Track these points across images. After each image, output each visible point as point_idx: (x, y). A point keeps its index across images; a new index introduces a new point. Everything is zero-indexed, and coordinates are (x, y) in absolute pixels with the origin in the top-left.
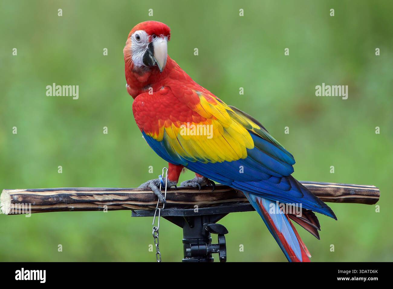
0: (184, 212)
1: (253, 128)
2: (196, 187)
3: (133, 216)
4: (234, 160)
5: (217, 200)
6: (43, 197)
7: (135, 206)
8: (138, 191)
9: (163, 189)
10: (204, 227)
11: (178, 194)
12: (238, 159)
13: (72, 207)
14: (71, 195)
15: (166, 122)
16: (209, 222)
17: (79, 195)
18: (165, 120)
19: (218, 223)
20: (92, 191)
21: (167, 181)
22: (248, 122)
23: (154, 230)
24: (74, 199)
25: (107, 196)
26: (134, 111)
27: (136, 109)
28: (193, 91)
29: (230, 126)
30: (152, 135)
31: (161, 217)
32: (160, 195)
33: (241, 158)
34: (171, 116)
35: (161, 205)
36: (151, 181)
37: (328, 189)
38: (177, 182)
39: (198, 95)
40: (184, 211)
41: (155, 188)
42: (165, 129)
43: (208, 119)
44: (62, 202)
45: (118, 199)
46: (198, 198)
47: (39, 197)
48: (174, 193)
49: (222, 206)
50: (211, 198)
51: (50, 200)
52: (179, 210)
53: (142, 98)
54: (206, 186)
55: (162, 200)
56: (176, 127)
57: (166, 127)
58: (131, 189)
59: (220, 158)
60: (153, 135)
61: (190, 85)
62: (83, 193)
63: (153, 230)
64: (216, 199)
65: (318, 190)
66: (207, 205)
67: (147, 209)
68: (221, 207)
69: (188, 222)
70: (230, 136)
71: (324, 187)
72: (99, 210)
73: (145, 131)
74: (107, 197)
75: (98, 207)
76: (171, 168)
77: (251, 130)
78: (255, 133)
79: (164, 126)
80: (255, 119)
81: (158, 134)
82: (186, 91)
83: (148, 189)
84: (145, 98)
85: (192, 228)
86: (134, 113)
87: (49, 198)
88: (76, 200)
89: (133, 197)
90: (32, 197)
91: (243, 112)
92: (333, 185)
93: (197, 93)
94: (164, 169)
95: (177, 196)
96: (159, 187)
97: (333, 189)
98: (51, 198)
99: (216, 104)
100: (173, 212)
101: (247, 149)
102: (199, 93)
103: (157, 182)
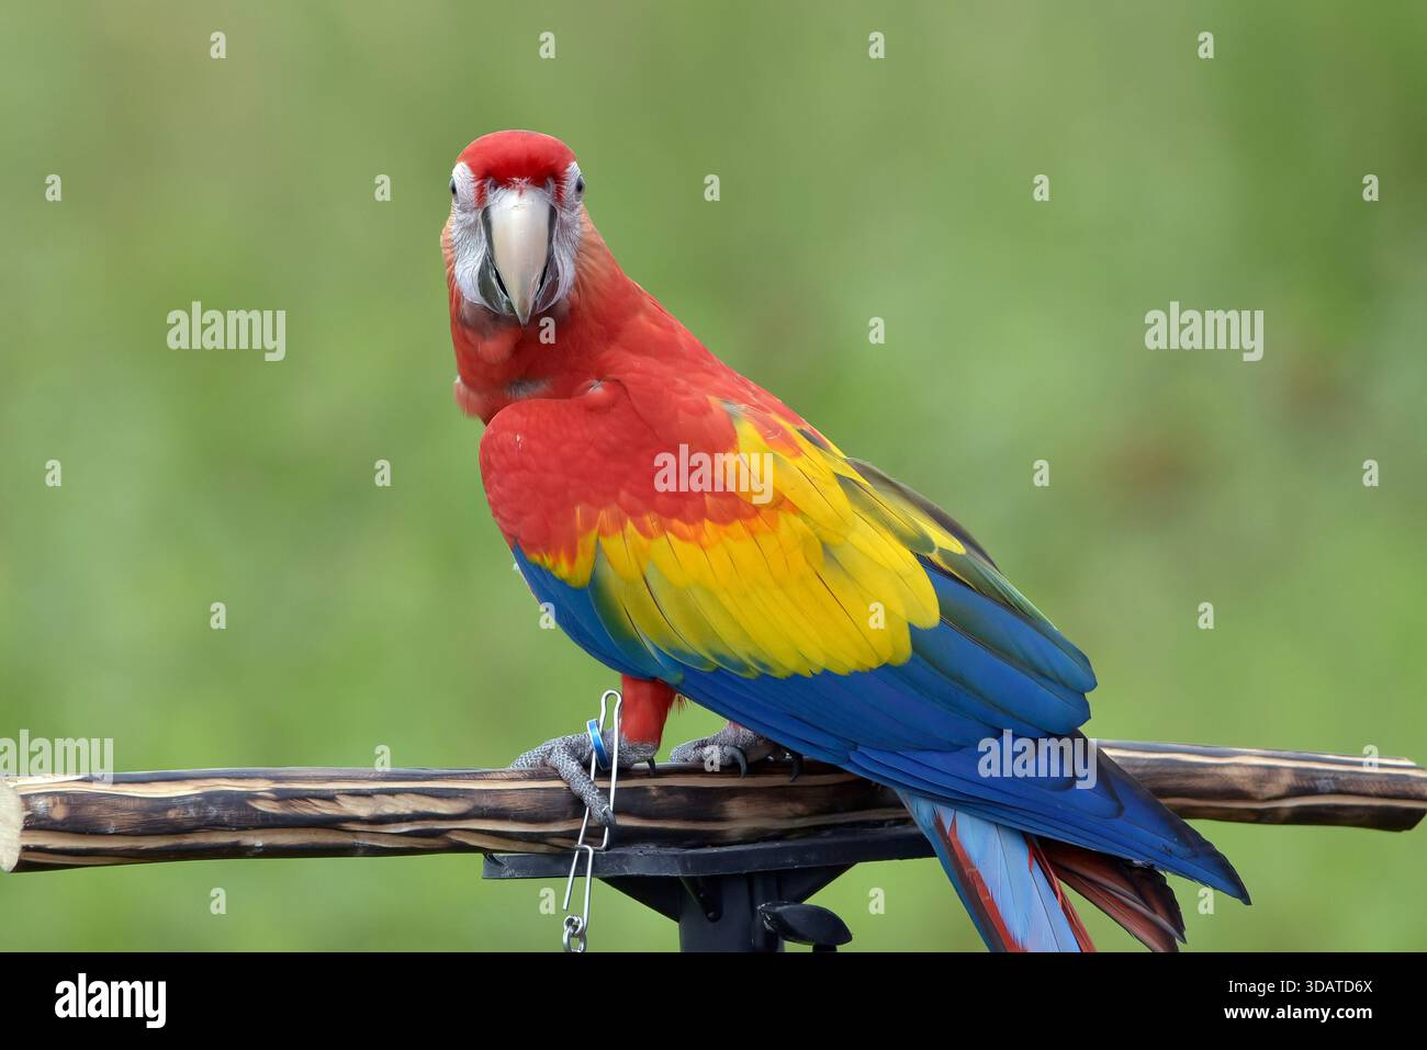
0: (683, 860)
1: (937, 550)
2: (730, 762)
3: (490, 876)
4: (860, 670)
5: (809, 815)
6: (146, 805)
7: (495, 839)
8: (507, 781)
9: (603, 773)
10: (758, 917)
11: (661, 791)
12: (875, 666)
13: (258, 840)
14: (254, 796)
15: (603, 515)
16: (780, 898)
17: (283, 797)
18: (600, 507)
19: (811, 901)
20: (331, 779)
21: (619, 744)
22: (919, 522)
23: (568, 930)
24: (264, 814)
25: (389, 798)
26: (487, 467)
27: (494, 463)
28: (713, 400)
29: (849, 538)
30: (548, 562)
31: (597, 881)
32: (591, 798)
33: (885, 660)
34: (623, 494)
35: (594, 834)
36: (557, 743)
37: (1235, 772)
38: (657, 747)
39: (730, 417)
40: (684, 855)
41: (573, 767)
42: (598, 541)
43: (764, 511)
44: (216, 825)
45: (432, 810)
46: (735, 807)
47: (131, 804)
48: (644, 790)
49: (827, 837)
50: (785, 808)
51: (172, 814)
52: (663, 851)
53: (518, 419)
54: (766, 760)
55: (598, 813)
56: (641, 538)
57: (602, 533)
58: (481, 773)
59: (806, 659)
60: (555, 565)
61: (701, 376)
62: (299, 790)
63: (565, 927)
64: (807, 813)
65: (1195, 776)
66: (771, 834)
67: (542, 848)
68: (827, 839)
69: (697, 896)
70: (848, 575)
71: (1217, 765)
72: (361, 852)
73: (524, 549)
74: (392, 804)
75: (355, 841)
76: (630, 693)
77: (929, 555)
78: (945, 566)
79: (594, 533)
80: (946, 515)
81: (572, 558)
82: (684, 399)
83: (545, 771)
84: (528, 422)
85: (713, 920)
86: (485, 477)
87: (167, 809)
88: (273, 814)
89: (488, 802)
90: (107, 806)
91: (902, 485)
92: (1251, 755)
93: (727, 407)
94: (607, 696)
95: (655, 798)
96: (586, 766)
97: (1250, 771)
98: (175, 807)
99: (799, 452)
100: (642, 861)
101: (912, 628)
102: (738, 408)
103: (583, 745)
